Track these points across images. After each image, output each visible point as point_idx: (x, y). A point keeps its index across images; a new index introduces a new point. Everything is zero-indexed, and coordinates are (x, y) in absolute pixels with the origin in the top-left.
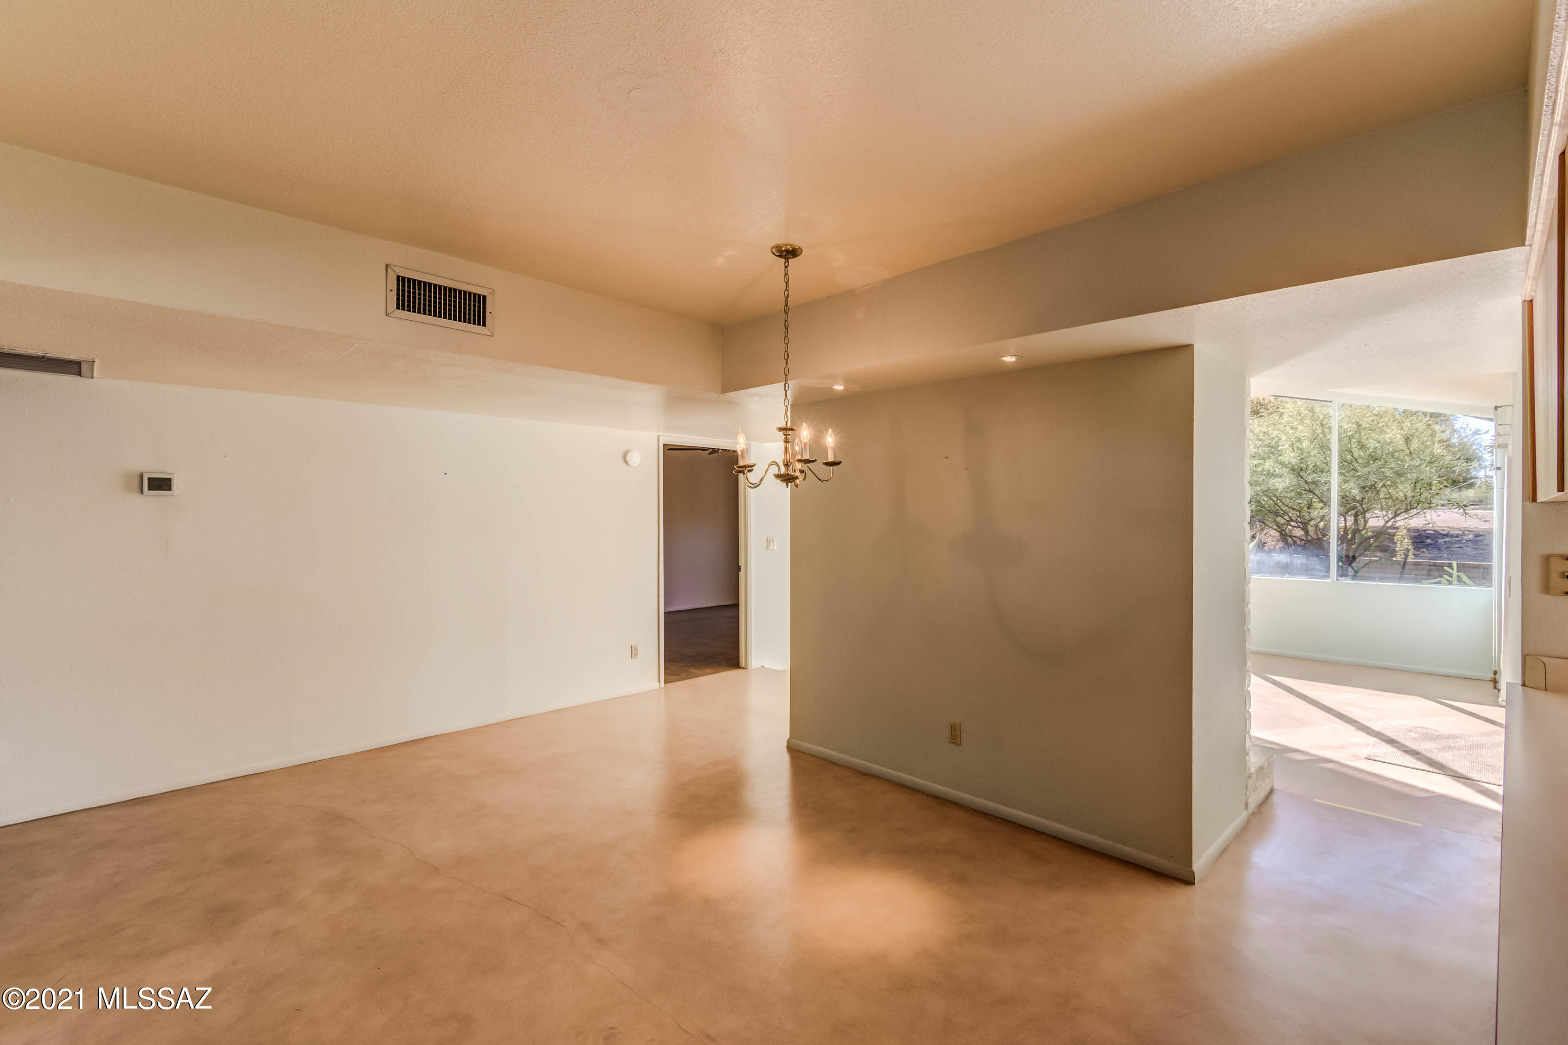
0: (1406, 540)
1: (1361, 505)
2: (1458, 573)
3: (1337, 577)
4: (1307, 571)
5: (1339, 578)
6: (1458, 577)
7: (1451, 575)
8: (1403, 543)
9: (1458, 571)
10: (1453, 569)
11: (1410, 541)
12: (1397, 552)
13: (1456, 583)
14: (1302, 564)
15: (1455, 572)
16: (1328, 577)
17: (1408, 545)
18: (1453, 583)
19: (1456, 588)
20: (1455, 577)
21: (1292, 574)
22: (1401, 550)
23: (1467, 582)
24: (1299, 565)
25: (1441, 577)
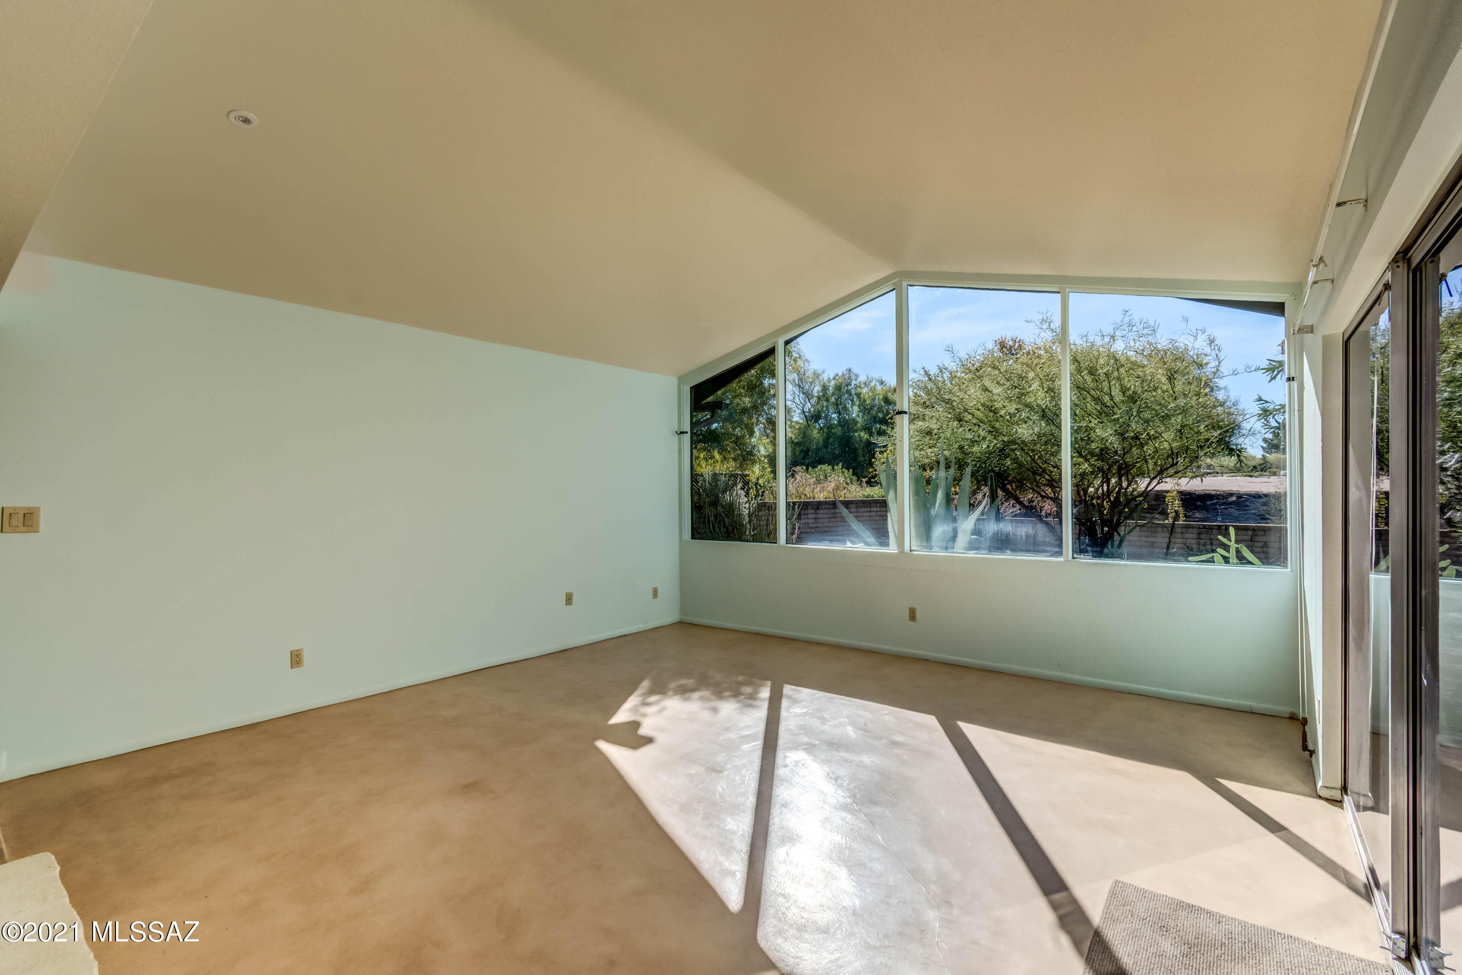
0: (1177, 502)
1: (1122, 458)
2: (1236, 546)
3: (1073, 555)
4: (1032, 546)
5: (1075, 556)
6: (1238, 551)
7: (1226, 548)
8: (1174, 505)
9: (1237, 542)
10: (1230, 540)
11: (1180, 502)
12: (1169, 514)
13: (1235, 561)
14: (1027, 535)
15: (1233, 545)
16: (1060, 553)
17: (1179, 507)
18: (1231, 561)
19: (1236, 570)
20: (1233, 550)
21: (1015, 550)
22: (1172, 513)
23: (1250, 559)
24: (1024, 537)
25: (1214, 551)
